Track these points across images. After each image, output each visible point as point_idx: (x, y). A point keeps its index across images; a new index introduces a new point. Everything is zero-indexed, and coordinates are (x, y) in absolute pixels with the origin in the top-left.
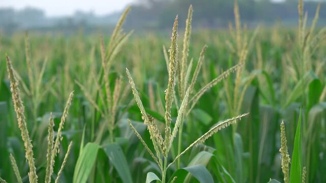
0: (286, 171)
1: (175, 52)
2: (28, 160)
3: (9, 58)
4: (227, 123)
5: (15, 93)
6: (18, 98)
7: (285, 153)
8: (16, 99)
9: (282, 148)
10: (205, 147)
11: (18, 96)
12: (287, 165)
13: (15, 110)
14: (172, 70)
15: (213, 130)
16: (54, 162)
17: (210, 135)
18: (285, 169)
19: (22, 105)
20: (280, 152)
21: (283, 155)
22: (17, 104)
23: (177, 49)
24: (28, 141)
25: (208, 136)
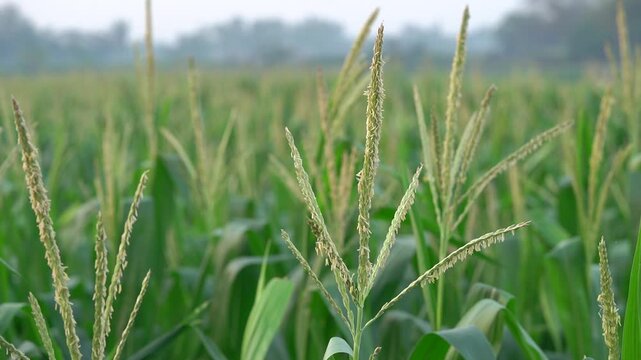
0: (613, 342)
1: (377, 97)
2: (58, 306)
3: (18, 103)
4: (486, 240)
5: (31, 174)
6: (37, 183)
7: (608, 305)
8: (33, 185)
9: (603, 294)
10: (494, 290)
11: (36, 179)
12: (614, 330)
13: (33, 207)
14: (372, 132)
15: (455, 255)
16: (112, 310)
17: (451, 266)
18: (610, 337)
19: (46, 197)
20: (599, 303)
21: (605, 308)
22: (35, 194)
23: (382, 90)
24: (58, 269)
25: (447, 267)
